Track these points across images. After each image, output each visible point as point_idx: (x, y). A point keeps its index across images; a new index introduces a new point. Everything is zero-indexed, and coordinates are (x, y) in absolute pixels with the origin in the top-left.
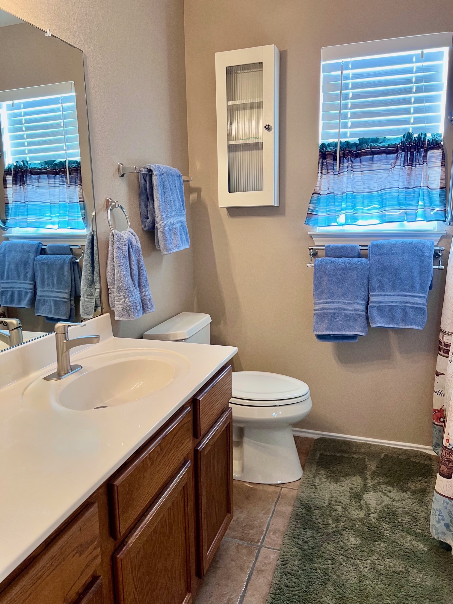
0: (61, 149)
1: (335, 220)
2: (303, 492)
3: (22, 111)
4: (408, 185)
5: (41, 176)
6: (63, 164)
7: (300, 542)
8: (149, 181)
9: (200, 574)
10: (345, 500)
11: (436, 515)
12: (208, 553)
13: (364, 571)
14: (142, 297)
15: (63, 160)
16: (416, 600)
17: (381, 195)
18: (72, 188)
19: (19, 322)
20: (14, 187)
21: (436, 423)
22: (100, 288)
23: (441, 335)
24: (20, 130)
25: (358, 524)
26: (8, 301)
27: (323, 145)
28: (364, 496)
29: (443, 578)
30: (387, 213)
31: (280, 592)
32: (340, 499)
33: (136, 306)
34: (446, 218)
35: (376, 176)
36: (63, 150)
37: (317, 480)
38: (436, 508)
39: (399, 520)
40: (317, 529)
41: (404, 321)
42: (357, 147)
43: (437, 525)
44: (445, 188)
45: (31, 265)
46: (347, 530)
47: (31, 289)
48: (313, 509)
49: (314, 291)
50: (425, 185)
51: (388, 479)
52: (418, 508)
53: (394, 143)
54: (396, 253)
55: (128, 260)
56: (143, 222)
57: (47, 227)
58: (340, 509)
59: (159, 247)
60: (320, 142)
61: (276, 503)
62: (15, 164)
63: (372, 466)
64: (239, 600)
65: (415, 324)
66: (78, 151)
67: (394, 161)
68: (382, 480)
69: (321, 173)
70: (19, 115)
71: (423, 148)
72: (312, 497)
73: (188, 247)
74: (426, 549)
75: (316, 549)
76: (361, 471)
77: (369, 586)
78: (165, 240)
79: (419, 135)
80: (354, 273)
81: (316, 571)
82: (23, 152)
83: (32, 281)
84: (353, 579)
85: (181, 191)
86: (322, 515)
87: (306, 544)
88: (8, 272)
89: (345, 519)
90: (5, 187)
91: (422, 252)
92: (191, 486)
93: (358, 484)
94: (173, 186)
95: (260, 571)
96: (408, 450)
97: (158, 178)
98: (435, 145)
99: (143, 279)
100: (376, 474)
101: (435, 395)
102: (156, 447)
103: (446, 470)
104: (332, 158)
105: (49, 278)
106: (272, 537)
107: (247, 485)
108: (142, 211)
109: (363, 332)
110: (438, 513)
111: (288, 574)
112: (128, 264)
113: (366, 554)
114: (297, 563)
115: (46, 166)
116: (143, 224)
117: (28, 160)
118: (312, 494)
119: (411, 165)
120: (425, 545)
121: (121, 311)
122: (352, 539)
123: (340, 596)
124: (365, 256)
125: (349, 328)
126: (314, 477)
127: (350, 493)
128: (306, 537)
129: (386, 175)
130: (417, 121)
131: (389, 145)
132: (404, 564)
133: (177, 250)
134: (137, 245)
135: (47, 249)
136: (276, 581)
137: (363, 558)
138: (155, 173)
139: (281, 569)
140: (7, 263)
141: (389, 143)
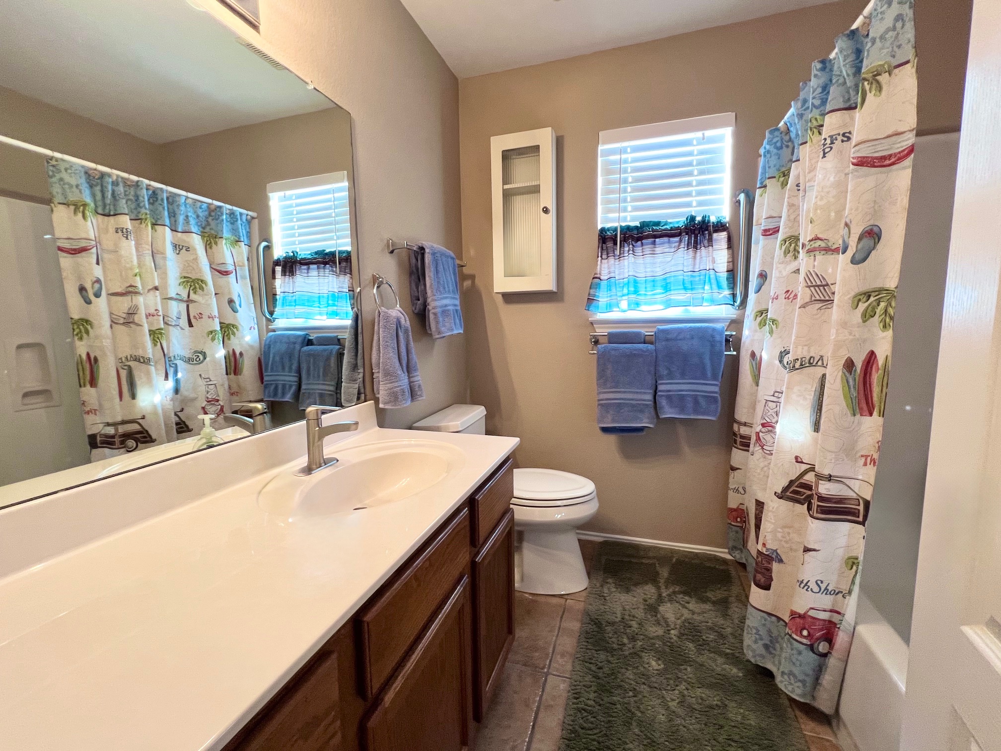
0: (331, 239)
1: (618, 306)
2: (591, 604)
3: (294, 202)
4: (694, 268)
5: (312, 266)
6: (333, 254)
7: (594, 668)
8: (421, 260)
9: (478, 717)
10: (640, 614)
11: (752, 634)
12: (487, 689)
13: (673, 705)
14: (410, 382)
15: (333, 250)
16: (742, 747)
17: (665, 279)
18: (342, 278)
19: (265, 407)
20: (283, 277)
21: (733, 523)
22: (364, 373)
23: (736, 427)
24: (291, 221)
25: (658, 644)
26: (272, 394)
27: (603, 230)
28: (661, 609)
29: (769, 715)
30: (672, 297)
31: (576, 736)
32: (634, 612)
33: (404, 392)
34: (734, 302)
35: (659, 260)
36: (334, 240)
37: (605, 589)
38: (751, 625)
39: (704, 637)
40: (611, 651)
41: (696, 411)
42: (638, 230)
43: (754, 646)
44: (732, 270)
45: (297, 356)
46: (646, 651)
47: (296, 382)
48: (604, 626)
49: (597, 380)
50: (711, 268)
51: (684, 588)
52: (722, 622)
53: (677, 226)
54: (684, 339)
55: (395, 341)
56: (413, 304)
57: (316, 318)
58: (634, 624)
59: (431, 331)
60: (599, 228)
61: (562, 617)
62: (285, 255)
63: (664, 573)
64: (525, 748)
65: (708, 414)
66: (349, 240)
67: (677, 244)
68: (677, 589)
69: (601, 257)
70: (291, 206)
71: (707, 230)
72: (602, 611)
73: (462, 332)
74: (741, 675)
75: (613, 677)
76: (653, 579)
77: (681, 727)
78: (437, 322)
79: (703, 217)
80: (641, 360)
81: (615, 707)
82: (294, 243)
83: (297, 373)
84: (661, 716)
85: (455, 274)
86: (616, 633)
87: (601, 670)
88: (272, 364)
89: (642, 637)
90: (274, 278)
91: (713, 337)
92: (468, 610)
93: (652, 594)
94: (446, 267)
95: (549, 707)
96: (700, 553)
97: (430, 256)
98: (720, 227)
99: (412, 363)
100: (670, 581)
101: (731, 493)
102: (424, 562)
103: (763, 580)
104: (612, 242)
105: (315, 370)
106: (560, 661)
107: (527, 595)
108: (412, 292)
109: (651, 423)
110: (754, 631)
111: (583, 712)
112: (396, 345)
113: (672, 682)
114: (592, 695)
115: (316, 256)
116: (413, 305)
117: (298, 251)
118: (602, 607)
119: (696, 247)
120: (739, 669)
121: (386, 398)
122: (654, 663)
123: (649, 740)
124: (651, 343)
125: (636, 419)
126: (602, 586)
127: (644, 605)
128: (599, 660)
129: (670, 259)
130: (700, 204)
131: (671, 227)
132: (718, 695)
133: (450, 333)
134: (406, 325)
135: (314, 340)
136: (568, 720)
137: (669, 688)
138: (427, 251)
139: (573, 704)
140: (271, 356)
141: (671, 225)
